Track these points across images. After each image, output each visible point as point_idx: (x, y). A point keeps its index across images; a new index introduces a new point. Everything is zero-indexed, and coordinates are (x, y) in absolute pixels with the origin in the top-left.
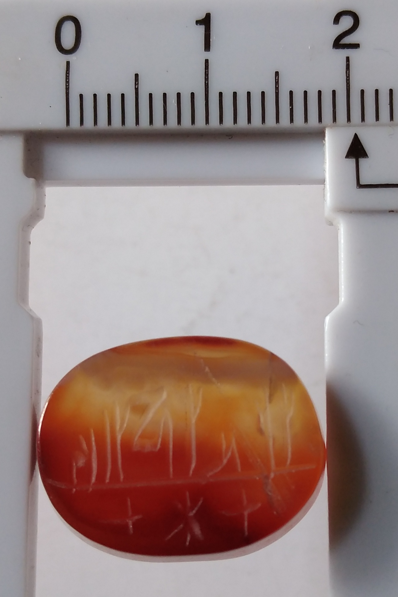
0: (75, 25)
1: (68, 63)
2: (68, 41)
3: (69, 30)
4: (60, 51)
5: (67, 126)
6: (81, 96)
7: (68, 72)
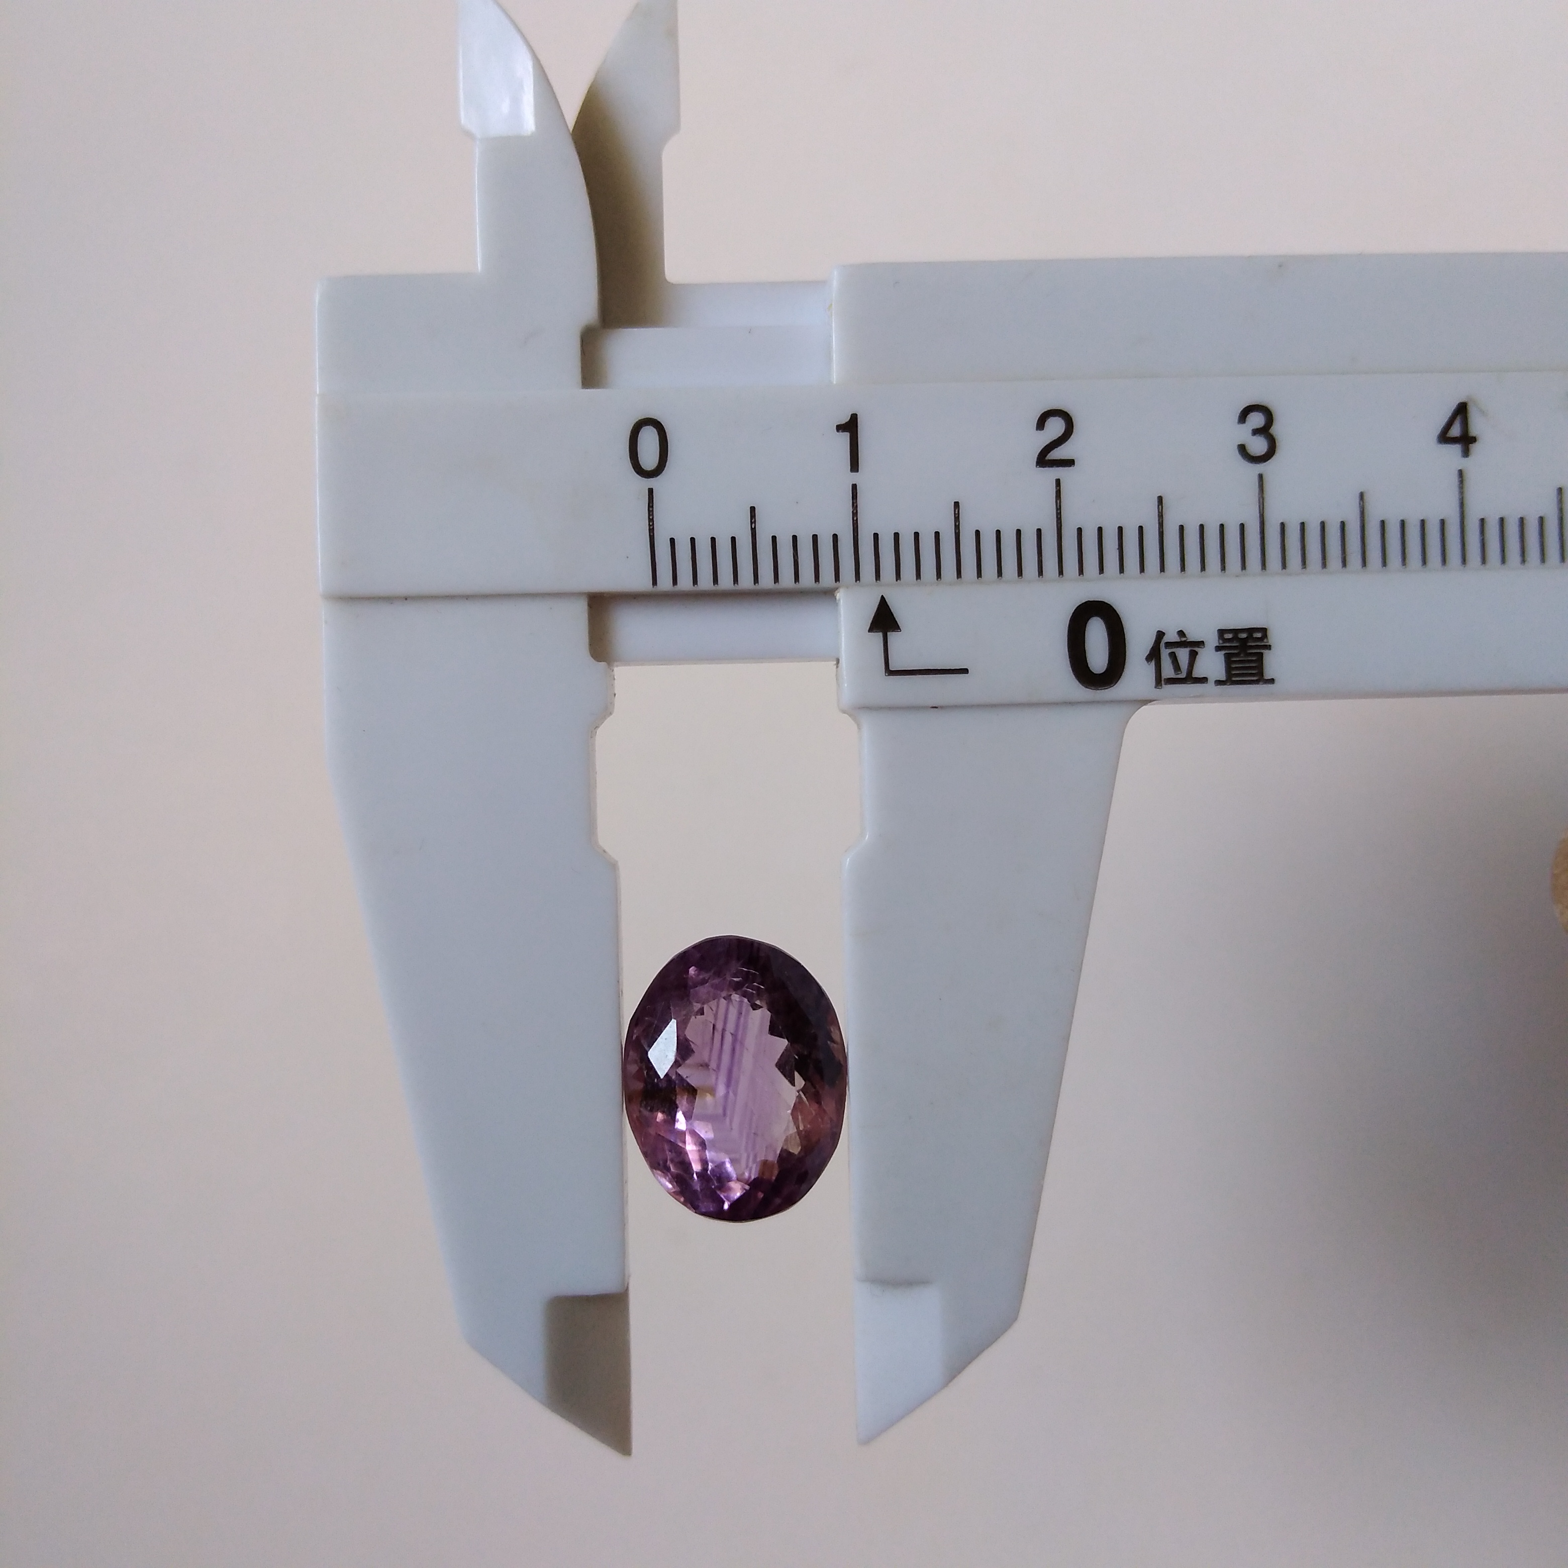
0: (658, 432)
1: (651, 491)
2: (649, 456)
3: (649, 440)
4: (638, 473)
5: (653, 587)
6: (672, 541)
7: (651, 505)
